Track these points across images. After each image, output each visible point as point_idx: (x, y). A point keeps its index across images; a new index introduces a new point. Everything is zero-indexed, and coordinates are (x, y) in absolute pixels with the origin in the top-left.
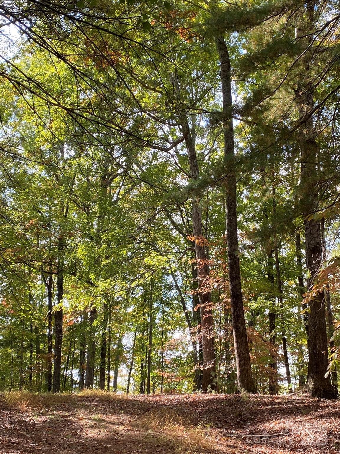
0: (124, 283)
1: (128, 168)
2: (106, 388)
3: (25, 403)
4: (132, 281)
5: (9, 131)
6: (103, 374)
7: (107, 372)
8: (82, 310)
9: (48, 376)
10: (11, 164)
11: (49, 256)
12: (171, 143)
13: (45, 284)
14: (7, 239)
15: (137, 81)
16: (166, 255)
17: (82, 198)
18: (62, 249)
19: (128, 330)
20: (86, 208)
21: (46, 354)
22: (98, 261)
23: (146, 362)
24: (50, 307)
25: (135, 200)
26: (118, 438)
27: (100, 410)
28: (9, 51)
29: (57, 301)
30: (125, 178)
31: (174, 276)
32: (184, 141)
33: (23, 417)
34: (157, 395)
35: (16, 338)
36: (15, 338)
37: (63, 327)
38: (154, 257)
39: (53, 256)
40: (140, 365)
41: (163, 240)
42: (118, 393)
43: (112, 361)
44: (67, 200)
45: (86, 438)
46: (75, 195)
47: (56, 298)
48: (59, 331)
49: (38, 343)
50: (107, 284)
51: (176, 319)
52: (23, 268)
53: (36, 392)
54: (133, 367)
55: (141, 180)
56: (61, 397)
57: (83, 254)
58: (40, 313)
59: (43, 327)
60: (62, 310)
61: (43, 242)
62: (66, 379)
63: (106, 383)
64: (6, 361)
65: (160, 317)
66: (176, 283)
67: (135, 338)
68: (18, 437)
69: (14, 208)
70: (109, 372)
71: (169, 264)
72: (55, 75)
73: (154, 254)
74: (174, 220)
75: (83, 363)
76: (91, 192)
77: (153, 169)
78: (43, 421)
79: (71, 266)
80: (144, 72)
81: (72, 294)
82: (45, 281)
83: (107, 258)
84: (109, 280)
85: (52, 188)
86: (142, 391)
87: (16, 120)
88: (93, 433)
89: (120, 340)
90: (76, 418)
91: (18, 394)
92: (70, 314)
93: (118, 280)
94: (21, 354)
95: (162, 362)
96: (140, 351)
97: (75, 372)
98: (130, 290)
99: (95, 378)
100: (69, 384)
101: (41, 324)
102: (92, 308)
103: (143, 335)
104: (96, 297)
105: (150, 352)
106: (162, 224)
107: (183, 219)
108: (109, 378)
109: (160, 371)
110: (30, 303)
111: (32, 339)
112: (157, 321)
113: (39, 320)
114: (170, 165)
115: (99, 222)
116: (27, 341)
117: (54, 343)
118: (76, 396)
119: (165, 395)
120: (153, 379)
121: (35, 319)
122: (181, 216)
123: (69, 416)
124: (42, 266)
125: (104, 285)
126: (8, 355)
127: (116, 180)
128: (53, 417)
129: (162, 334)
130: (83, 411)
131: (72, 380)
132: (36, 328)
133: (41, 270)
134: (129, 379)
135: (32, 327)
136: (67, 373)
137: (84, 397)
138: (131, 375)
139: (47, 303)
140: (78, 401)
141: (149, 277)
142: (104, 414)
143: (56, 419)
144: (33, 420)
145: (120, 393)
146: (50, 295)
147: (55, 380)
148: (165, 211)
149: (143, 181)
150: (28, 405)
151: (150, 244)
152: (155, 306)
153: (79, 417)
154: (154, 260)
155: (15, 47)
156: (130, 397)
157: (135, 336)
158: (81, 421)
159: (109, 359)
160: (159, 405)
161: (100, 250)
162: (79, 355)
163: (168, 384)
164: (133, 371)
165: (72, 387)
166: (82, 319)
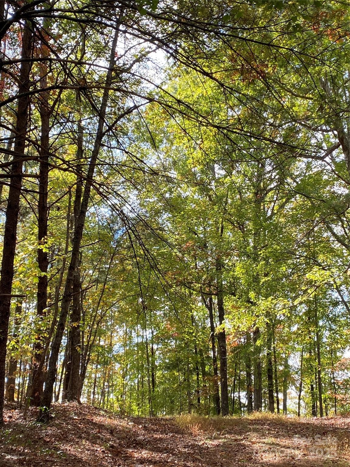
0: (287, 300)
1: (281, 181)
2: (276, 410)
3: (196, 427)
4: (294, 299)
5: (161, 156)
6: (271, 397)
7: (275, 395)
8: (246, 331)
9: (216, 399)
10: (165, 189)
11: (207, 277)
12: (326, 150)
13: (206, 305)
14: (167, 263)
15: (286, 90)
16: (329, 269)
17: (236, 216)
18: (220, 269)
19: (293, 350)
20: (241, 226)
21: (212, 376)
22: (256, 279)
23: (316, 383)
24: (212, 328)
25: (291, 213)
26: (295, 463)
27: (273, 434)
28: (156, 78)
29: (219, 323)
30: (278, 192)
31: (339, 291)
32: (341, 147)
33: (196, 441)
34: (332, 418)
35: (182, 361)
36: (180, 361)
37: (227, 348)
38: (316, 272)
39: (211, 277)
40: (310, 387)
41: (324, 253)
42: (289, 416)
43: (280, 383)
44: (221, 220)
45: (262, 463)
46: (229, 214)
47: (217, 319)
48: (223, 353)
49: (203, 365)
50: (269, 303)
51: (345, 336)
52: (183, 290)
53: (205, 415)
54: (302, 389)
55: (296, 193)
56: (231, 420)
57: (242, 273)
58: (204, 335)
59: (207, 349)
60: (224, 332)
61: (201, 264)
62: (234, 402)
63: (275, 405)
64: (174, 384)
65: (328, 336)
66: (342, 298)
67: (302, 359)
68: (193, 461)
69: (171, 232)
70: (277, 394)
71: (333, 278)
72: (203, 95)
73: (316, 268)
74: (335, 231)
75: (249, 385)
76: (245, 210)
77: (308, 179)
78: (216, 445)
79: (231, 286)
80: (292, 80)
81: (234, 314)
82: (205, 302)
83: (266, 275)
84: (270, 299)
85: (206, 209)
86: (314, 414)
87: (167, 145)
88: (268, 458)
89: (286, 361)
90: (249, 441)
91: (189, 417)
92: (234, 335)
93: (279, 298)
94: (188, 376)
95: (334, 383)
96: (308, 372)
97: (243, 394)
98: (293, 308)
99: (263, 401)
100: (237, 407)
101: (204, 346)
102: (254, 328)
103: (311, 355)
104: (258, 316)
105: (319, 372)
106: (322, 237)
107: (344, 230)
108: (278, 400)
109: (332, 393)
110: (193, 325)
111: (197, 361)
112: (325, 340)
113: (203, 342)
114: (325, 174)
115: (255, 239)
116: (192, 363)
117: (219, 366)
118: (246, 419)
119: (340, 418)
120: (325, 401)
121: (199, 341)
122: (343, 226)
123: (242, 440)
124: (201, 287)
125: (266, 304)
126: (175, 379)
127: (270, 194)
128: (226, 441)
129: (332, 354)
130: (255, 434)
131: (240, 403)
132: (201, 350)
133: (201, 292)
134: (299, 402)
135: (196, 349)
136: (235, 396)
137: (255, 420)
138: (301, 397)
139: (209, 325)
140: (250, 424)
141: (312, 293)
142: (277, 438)
143: (229, 443)
144: (206, 444)
145: (291, 417)
146: (211, 316)
147: (223, 403)
148: (324, 223)
149: (299, 193)
150: (200, 429)
151: (310, 259)
152: (321, 323)
153: (252, 441)
154: (316, 275)
155: (162, 73)
156: (303, 420)
157: (302, 356)
158: (254, 445)
159: (276, 381)
160: (336, 428)
161: (258, 268)
162: (245, 377)
163: (343, 406)
164: (303, 393)
165: (241, 410)
166: (245, 340)
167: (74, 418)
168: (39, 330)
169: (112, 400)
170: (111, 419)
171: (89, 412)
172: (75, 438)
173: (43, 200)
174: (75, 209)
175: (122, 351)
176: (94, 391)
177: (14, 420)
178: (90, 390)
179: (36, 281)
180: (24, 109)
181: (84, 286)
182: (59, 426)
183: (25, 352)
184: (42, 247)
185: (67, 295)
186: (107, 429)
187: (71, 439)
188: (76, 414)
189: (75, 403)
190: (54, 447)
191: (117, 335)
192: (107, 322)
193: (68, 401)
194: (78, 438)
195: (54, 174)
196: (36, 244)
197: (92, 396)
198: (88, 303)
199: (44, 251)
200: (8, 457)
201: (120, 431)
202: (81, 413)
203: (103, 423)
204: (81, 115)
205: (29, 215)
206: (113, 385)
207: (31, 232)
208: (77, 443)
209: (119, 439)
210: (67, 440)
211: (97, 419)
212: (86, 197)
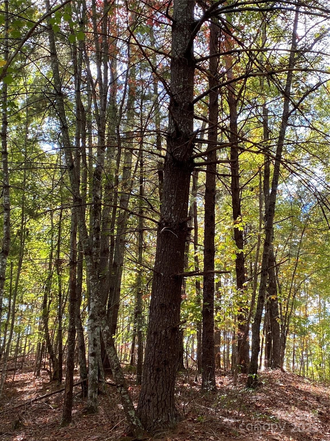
167: (280, 385)
168: (241, 303)
169: (311, 369)
170: (315, 386)
171: (293, 380)
172: (284, 404)
173: (235, 182)
174: (264, 188)
175: (317, 322)
176: (294, 359)
177: (225, 385)
178: (289, 358)
179: (234, 258)
180: (215, 100)
181: (278, 261)
182: (267, 393)
183: (229, 323)
184: (237, 226)
185: (264, 270)
186: (313, 397)
187: (280, 405)
188: (281, 381)
189: (278, 371)
190: (265, 412)
191: (311, 306)
192: (300, 294)
193: (272, 368)
194: (287, 404)
195: (243, 157)
196: (232, 224)
197: (292, 364)
198: (282, 275)
199: (239, 229)
200: (226, 420)
201: (326, 398)
202: (286, 381)
203: (308, 391)
204: (265, 99)
205: (222, 198)
206: (311, 354)
207: (226, 213)
208: (287, 409)
209: (326, 406)
210: (277, 406)
211: (301, 387)
212: (275, 176)
